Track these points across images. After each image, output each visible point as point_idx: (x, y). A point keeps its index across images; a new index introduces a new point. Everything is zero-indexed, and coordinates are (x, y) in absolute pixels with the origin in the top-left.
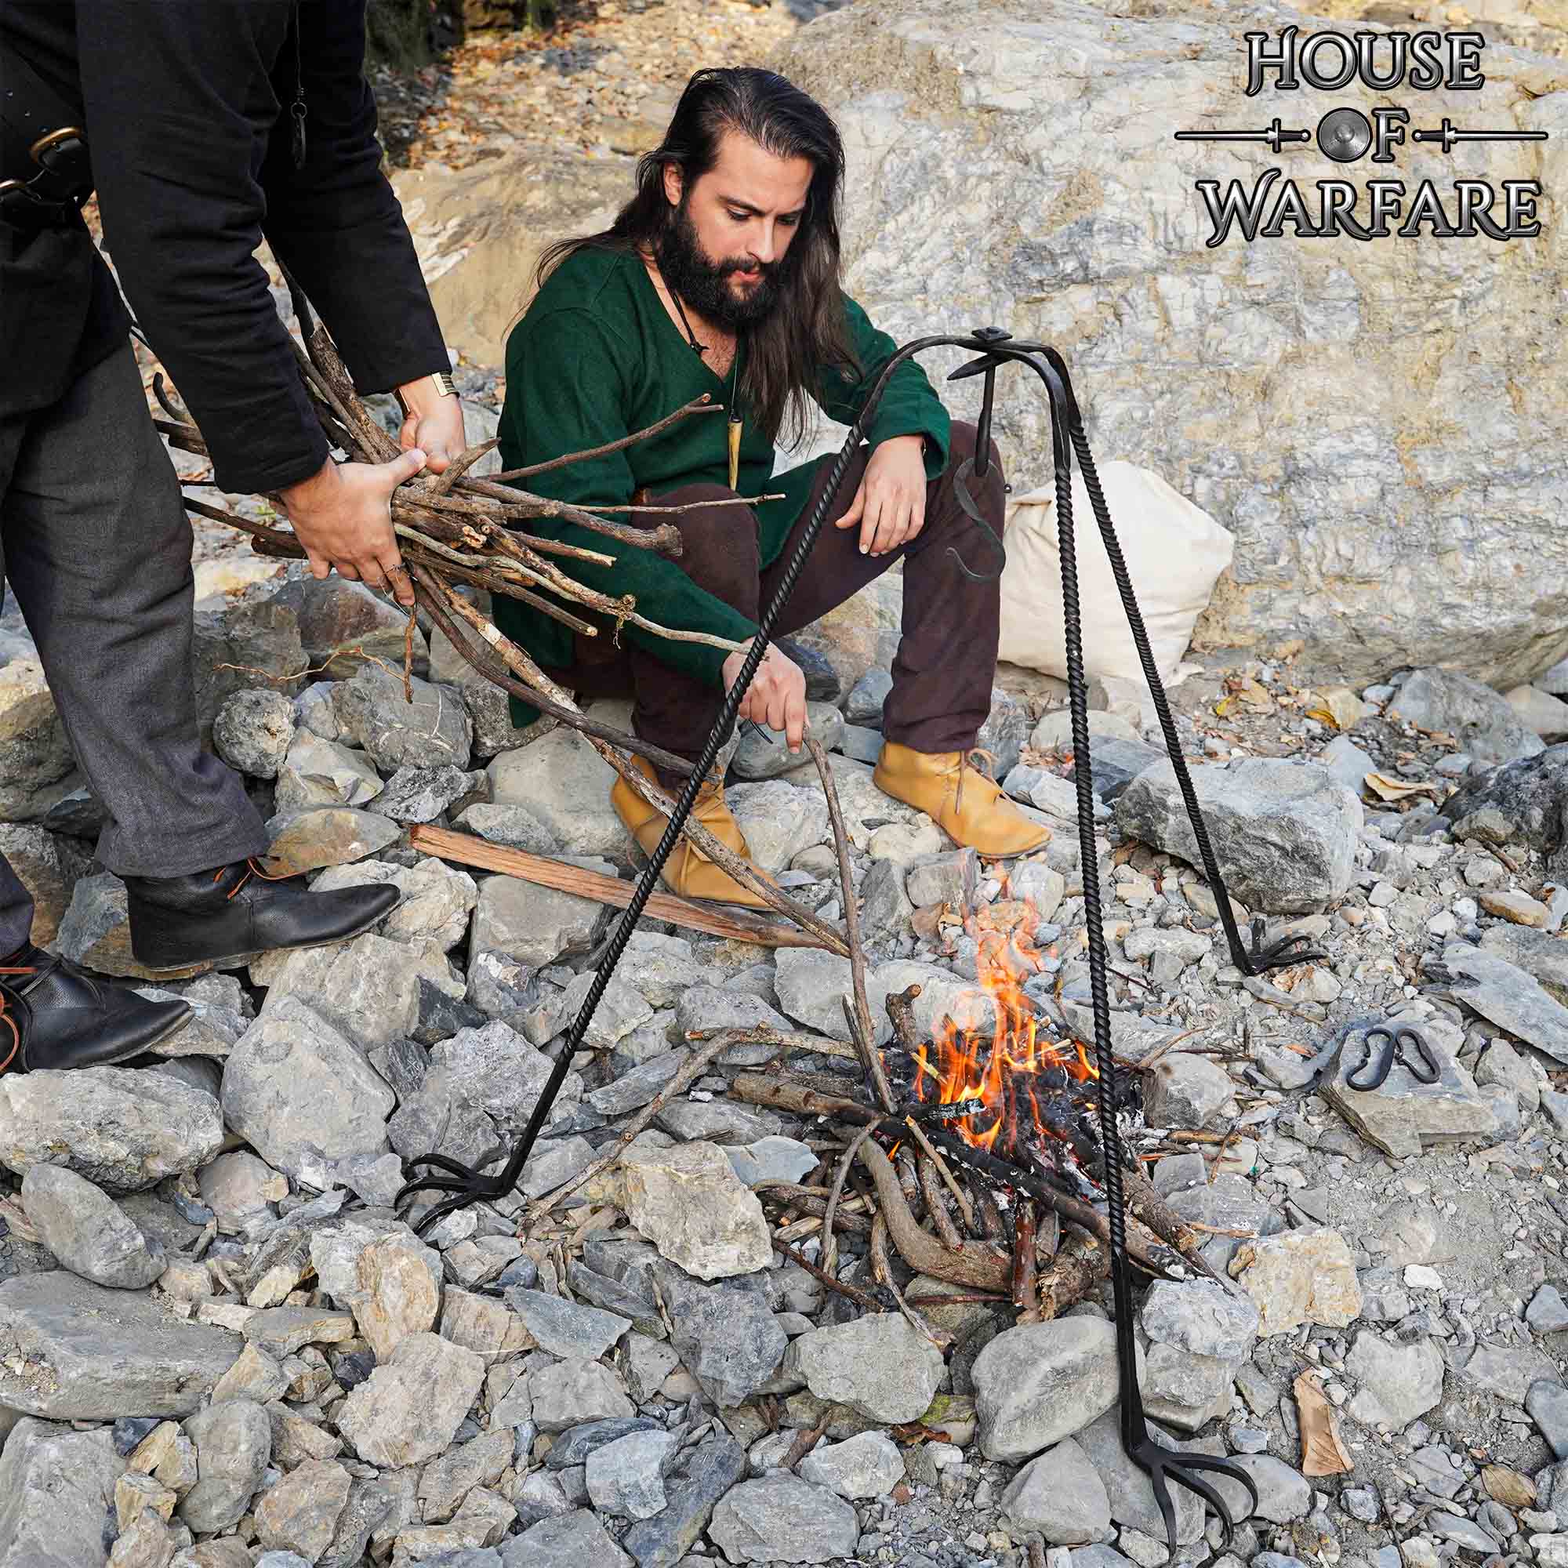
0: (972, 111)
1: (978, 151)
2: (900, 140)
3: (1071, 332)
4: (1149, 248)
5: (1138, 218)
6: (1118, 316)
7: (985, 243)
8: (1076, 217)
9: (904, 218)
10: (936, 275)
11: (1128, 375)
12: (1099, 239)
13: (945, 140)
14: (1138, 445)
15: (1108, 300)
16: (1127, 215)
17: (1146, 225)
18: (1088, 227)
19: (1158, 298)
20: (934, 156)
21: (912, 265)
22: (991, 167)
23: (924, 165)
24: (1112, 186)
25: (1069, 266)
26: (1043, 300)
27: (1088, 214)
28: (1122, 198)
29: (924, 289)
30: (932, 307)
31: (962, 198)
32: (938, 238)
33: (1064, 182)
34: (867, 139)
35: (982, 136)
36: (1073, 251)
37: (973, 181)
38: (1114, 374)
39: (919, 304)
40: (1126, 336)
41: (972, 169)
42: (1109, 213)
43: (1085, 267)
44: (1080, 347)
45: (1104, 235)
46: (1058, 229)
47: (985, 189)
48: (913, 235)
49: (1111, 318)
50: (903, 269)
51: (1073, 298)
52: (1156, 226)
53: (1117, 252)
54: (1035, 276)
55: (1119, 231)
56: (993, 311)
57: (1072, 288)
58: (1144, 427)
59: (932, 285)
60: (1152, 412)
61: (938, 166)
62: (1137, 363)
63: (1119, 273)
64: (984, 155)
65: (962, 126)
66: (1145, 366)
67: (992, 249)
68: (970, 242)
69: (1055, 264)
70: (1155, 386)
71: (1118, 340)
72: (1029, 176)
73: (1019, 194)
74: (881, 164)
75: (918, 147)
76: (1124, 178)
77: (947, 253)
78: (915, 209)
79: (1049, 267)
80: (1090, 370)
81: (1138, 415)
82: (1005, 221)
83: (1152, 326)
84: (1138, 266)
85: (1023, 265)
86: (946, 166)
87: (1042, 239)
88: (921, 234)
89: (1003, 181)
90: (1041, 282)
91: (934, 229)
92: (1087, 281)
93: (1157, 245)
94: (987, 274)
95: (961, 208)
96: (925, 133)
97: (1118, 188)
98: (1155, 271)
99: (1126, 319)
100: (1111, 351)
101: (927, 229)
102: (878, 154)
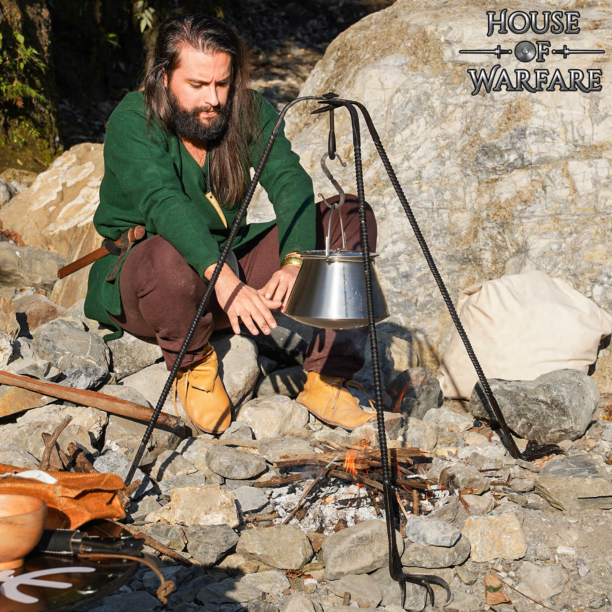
0: (450, 65)
1: (454, 89)
2: (403, 85)
3: (514, 198)
4: (562, 144)
5: (554, 126)
6: (544, 188)
7: (459, 147)
8: (515, 126)
9: (407, 132)
10: (427, 168)
11: (549, 223)
12: (530, 140)
13: (433, 83)
14: (555, 265)
15: (537, 178)
16: (547, 124)
17: (560, 130)
18: (522, 133)
19: (568, 176)
20: (425, 93)
21: (411, 162)
22: (462, 99)
23: (419, 100)
24: (537, 107)
25: (513, 157)
26: (497, 180)
27: (522, 124)
28: (543, 113)
29: (419, 177)
30: (425, 188)
31: (444, 118)
32: (428, 144)
33: (507, 105)
34: (382, 84)
35: (456, 80)
36: (514, 148)
37: (451, 108)
38: (540, 223)
39: (416, 186)
40: (549, 200)
41: (450, 100)
42: (535, 123)
43: (522, 157)
44: (519, 208)
45: (533, 137)
46: (503, 135)
47: (459, 113)
48: (413, 143)
49: (540, 190)
50: (406, 164)
51: (515, 178)
52: (566, 131)
53: (542, 148)
54: (490, 165)
55: (542, 134)
56: (464, 189)
57: (515, 172)
58: (560, 254)
59: (425, 174)
60: (564, 245)
61: (428, 99)
62: (555, 216)
63: (544, 161)
64: (458, 91)
65: (443, 75)
66: (562, 217)
67: (462, 150)
68: (448, 146)
69: (502, 156)
70: (567, 229)
71: (543, 202)
72: (486, 103)
73: (479, 113)
74: (391, 99)
75: (415, 88)
76: (545, 102)
77: (434, 153)
78: (414, 127)
79: (498, 159)
80: (524, 221)
81: (555, 247)
82: (471, 131)
83: (564, 193)
84: (556, 156)
85: (482, 159)
86: (433, 99)
87: (494, 141)
88: (418, 142)
89: (470, 107)
90: (494, 169)
91: (426, 139)
92: (523, 167)
93: (567, 143)
94: (461, 166)
95: (444, 125)
96: (420, 79)
97: (541, 108)
98: (567, 158)
99: (548, 189)
100: (538, 209)
101: (421, 139)
102: (389, 93)
